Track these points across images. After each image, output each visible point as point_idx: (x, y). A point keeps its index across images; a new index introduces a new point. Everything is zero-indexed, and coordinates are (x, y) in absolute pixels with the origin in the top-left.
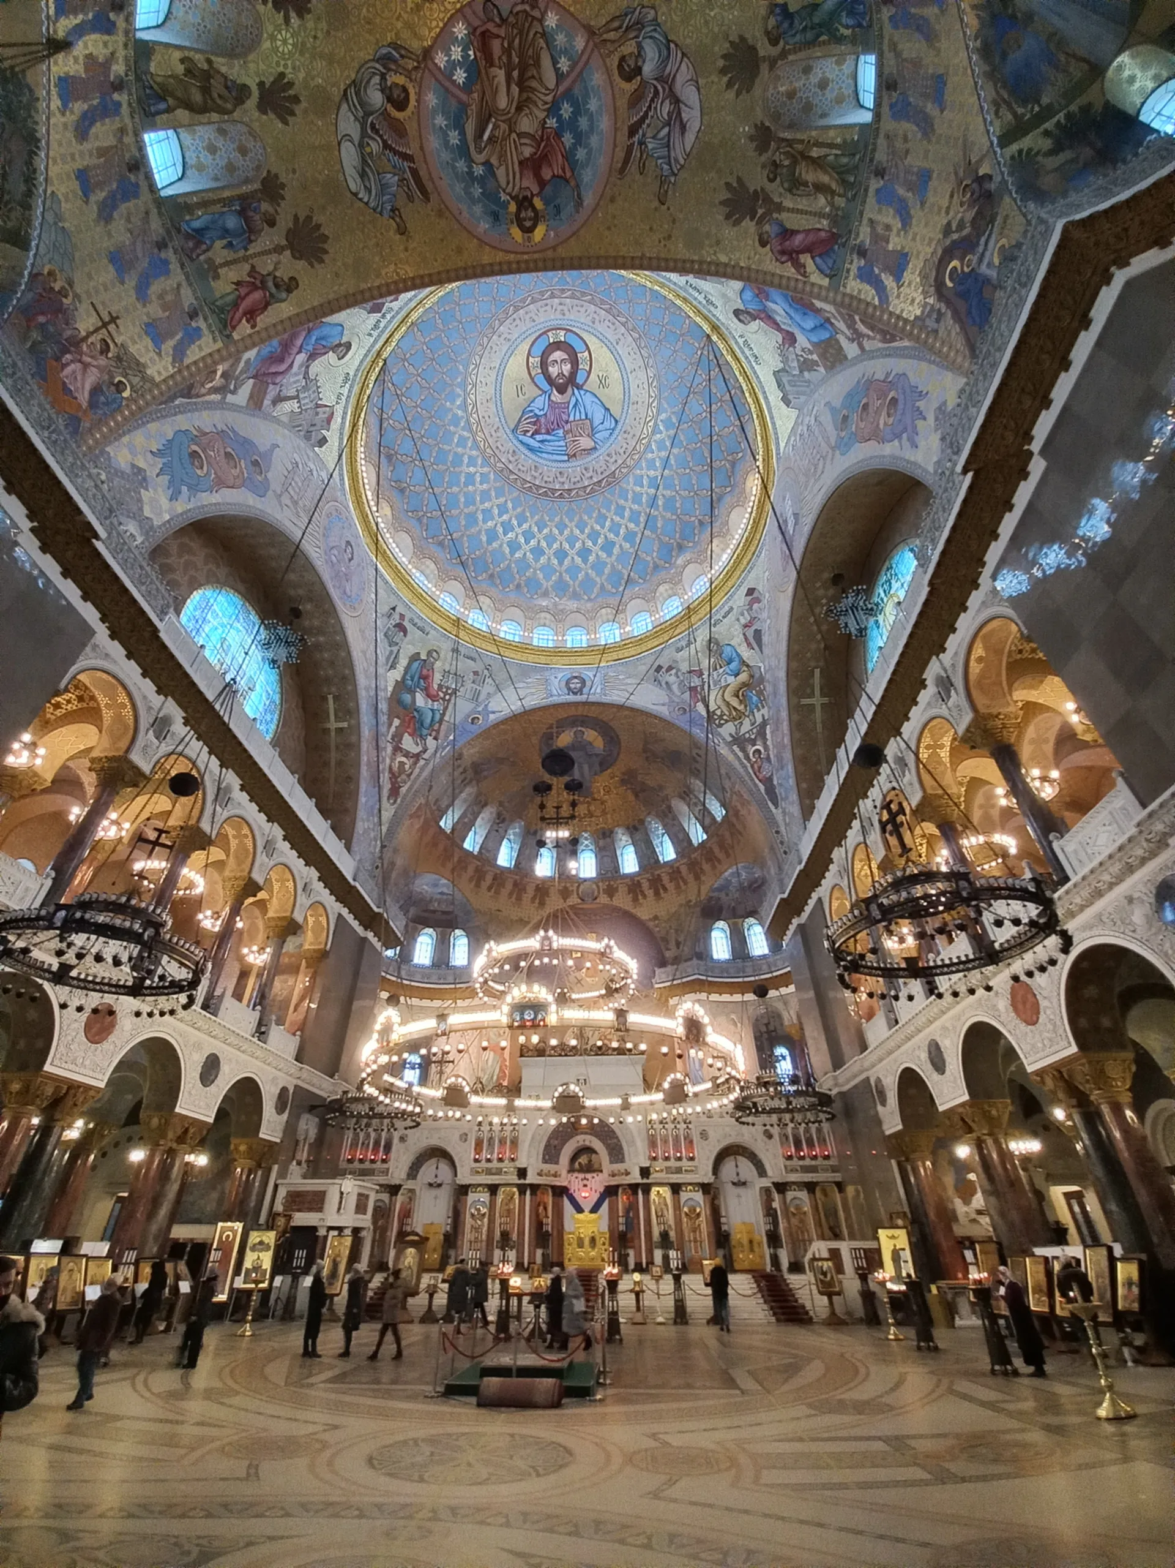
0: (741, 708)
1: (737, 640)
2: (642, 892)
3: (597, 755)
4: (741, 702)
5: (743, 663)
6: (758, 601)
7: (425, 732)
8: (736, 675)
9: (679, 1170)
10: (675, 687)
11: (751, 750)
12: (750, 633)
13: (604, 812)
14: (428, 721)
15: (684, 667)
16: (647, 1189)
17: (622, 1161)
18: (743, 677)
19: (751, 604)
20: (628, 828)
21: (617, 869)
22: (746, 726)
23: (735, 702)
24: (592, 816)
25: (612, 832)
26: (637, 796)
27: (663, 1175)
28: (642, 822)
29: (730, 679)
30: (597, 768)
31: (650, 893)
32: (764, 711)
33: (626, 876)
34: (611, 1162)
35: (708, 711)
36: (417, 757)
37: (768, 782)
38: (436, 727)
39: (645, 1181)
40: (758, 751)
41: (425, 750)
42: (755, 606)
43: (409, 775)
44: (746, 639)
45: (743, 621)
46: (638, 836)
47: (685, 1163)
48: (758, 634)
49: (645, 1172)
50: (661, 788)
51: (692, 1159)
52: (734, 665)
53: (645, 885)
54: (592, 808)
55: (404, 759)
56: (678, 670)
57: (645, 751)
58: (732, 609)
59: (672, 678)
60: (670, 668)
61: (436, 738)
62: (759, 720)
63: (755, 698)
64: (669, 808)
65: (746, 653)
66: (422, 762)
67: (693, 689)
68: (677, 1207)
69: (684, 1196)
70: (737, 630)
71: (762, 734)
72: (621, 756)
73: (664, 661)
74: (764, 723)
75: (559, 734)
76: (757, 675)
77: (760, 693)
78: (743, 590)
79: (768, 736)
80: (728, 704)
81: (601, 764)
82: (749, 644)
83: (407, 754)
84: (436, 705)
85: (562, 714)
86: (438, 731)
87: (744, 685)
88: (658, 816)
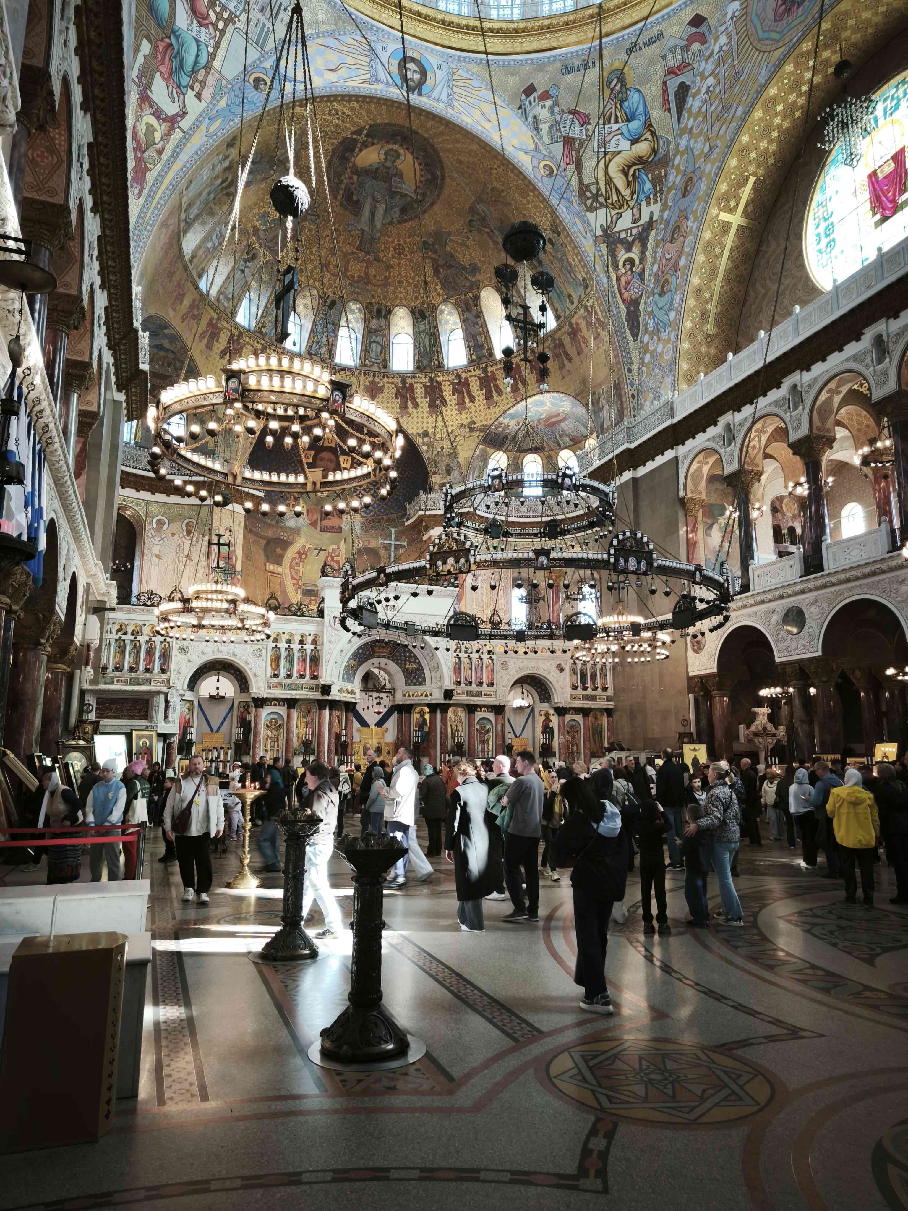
0: (626, 193)
1: (653, 90)
2: (413, 399)
3: (404, 196)
4: (629, 184)
5: (648, 126)
6: (703, 39)
7: (185, 80)
8: (634, 142)
9: (479, 694)
10: (544, 128)
11: (622, 255)
12: (673, 85)
13: (386, 283)
14: (189, 61)
15: (567, 101)
16: (444, 708)
17: (422, 682)
18: (643, 148)
19: (691, 40)
20: (412, 312)
21: (385, 363)
22: (625, 222)
23: (620, 182)
24: (369, 282)
25: (389, 312)
26: (436, 272)
27: (464, 697)
28: (434, 309)
29: (625, 145)
30: (396, 214)
31: (424, 403)
32: (656, 208)
33: (398, 375)
34: (407, 684)
35: (580, 182)
36: (172, 121)
37: (633, 305)
38: (201, 75)
39: (447, 702)
40: (631, 261)
41: (183, 114)
42: (696, 46)
43: (160, 152)
44: (665, 91)
45: (670, 63)
46: (423, 326)
47: (485, 688)
48: (683, 91)
49: (448, 694)
50: (475, 270)
51: (491, 684)
52: (635, 125)
53: (419, 391)
54: (372, 271)
55: (152, 120)
56: (556, 103)
57: (472, 210)
58: (660, 36)
59: (544, 114)
60: (545, 96)
61: (198, 96)
62: (645, 218)
63: (648, 186)
64: (477, 299)
65: (657, 114)
66: (177, 135)
67: (568, 142)
68: (470, 725)
69: (479, 715)
70: (658, 72)
71: (642, 238)
72: (437, 208)
73: (542, 83)
74: (650, 225)
75: (365, 145)
76: (661, 153)
77: (657, 181)
78: (688, 15)
79: (651, 244)
80: (609, 181)
81: (403, 211)
82: (666, 101)
83: (157, 113)
84: (205, 35)
85: (383, 118)
86: (203, 84)
87: (640, 160)
88: (457, 306)
